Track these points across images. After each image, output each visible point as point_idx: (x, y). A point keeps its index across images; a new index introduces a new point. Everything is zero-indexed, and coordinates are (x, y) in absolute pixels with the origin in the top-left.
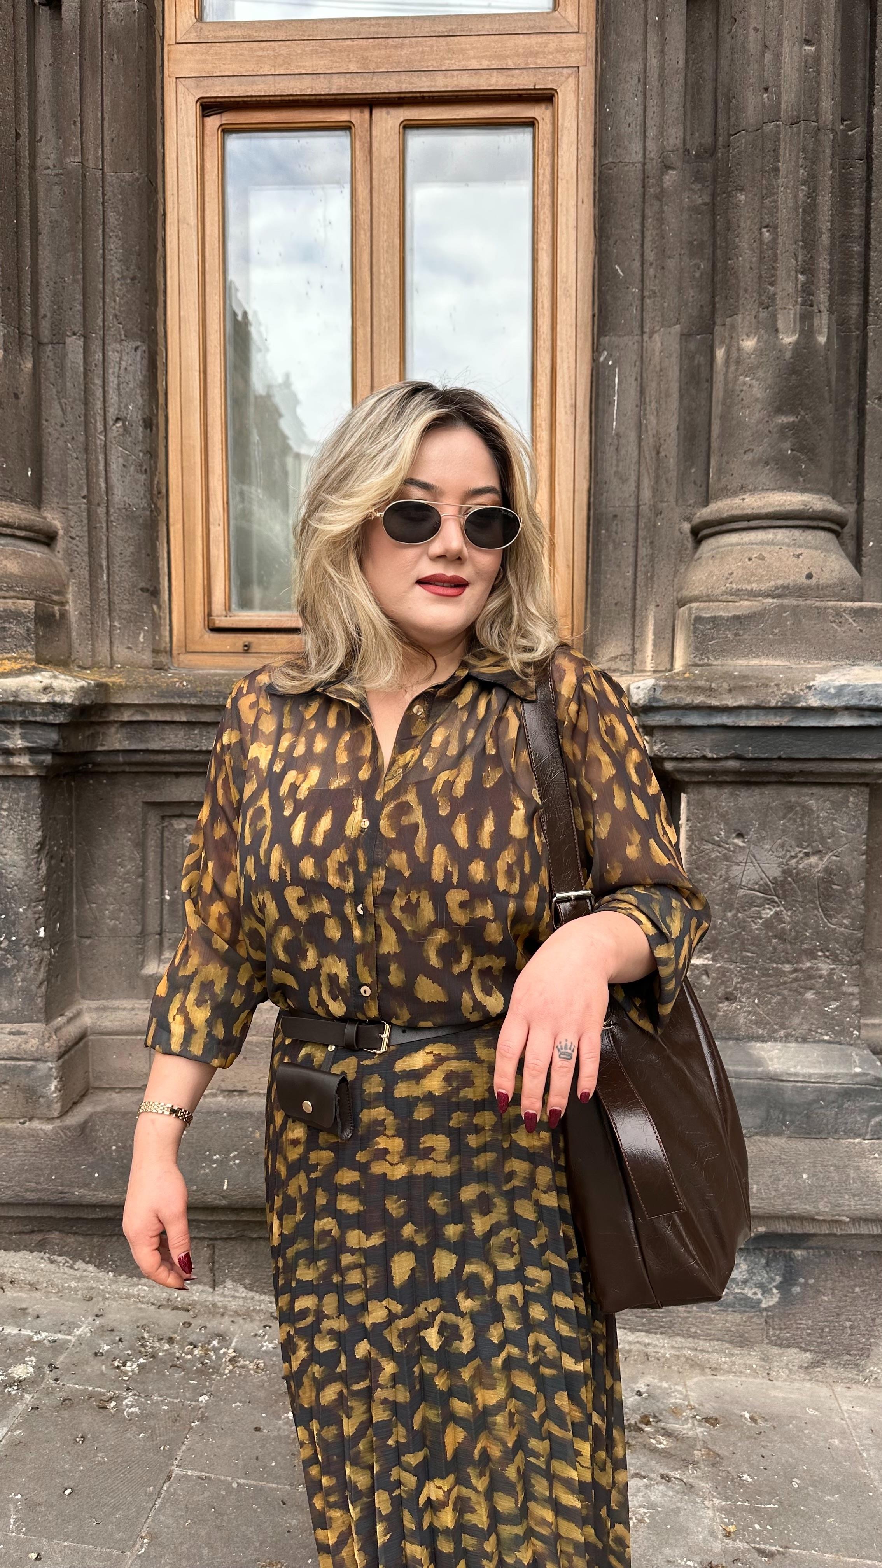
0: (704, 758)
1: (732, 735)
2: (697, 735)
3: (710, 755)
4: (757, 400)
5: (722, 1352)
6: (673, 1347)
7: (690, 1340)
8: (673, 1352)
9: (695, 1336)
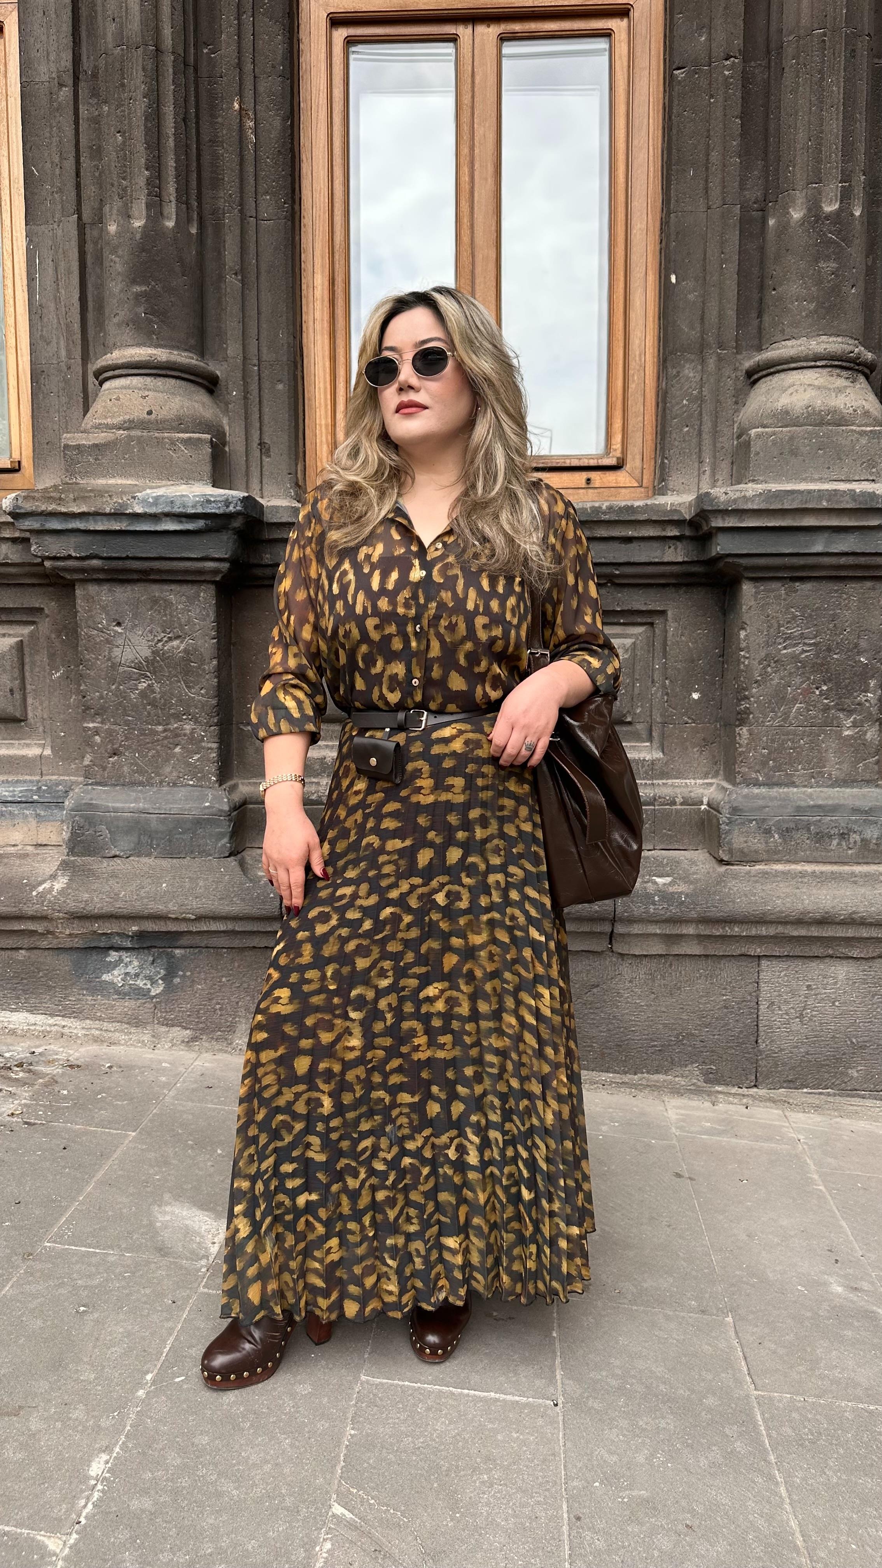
0: (70, 557)
1: (90, 538)
2: (63, 538)
3: (74, 554)
4: (119, 273)
5: (122, 1031)
6: (83, 1028)
7: (97, 1022)
8: (84, 1032)
9: (100, 1019)
